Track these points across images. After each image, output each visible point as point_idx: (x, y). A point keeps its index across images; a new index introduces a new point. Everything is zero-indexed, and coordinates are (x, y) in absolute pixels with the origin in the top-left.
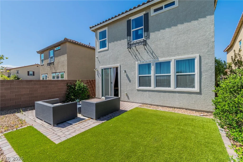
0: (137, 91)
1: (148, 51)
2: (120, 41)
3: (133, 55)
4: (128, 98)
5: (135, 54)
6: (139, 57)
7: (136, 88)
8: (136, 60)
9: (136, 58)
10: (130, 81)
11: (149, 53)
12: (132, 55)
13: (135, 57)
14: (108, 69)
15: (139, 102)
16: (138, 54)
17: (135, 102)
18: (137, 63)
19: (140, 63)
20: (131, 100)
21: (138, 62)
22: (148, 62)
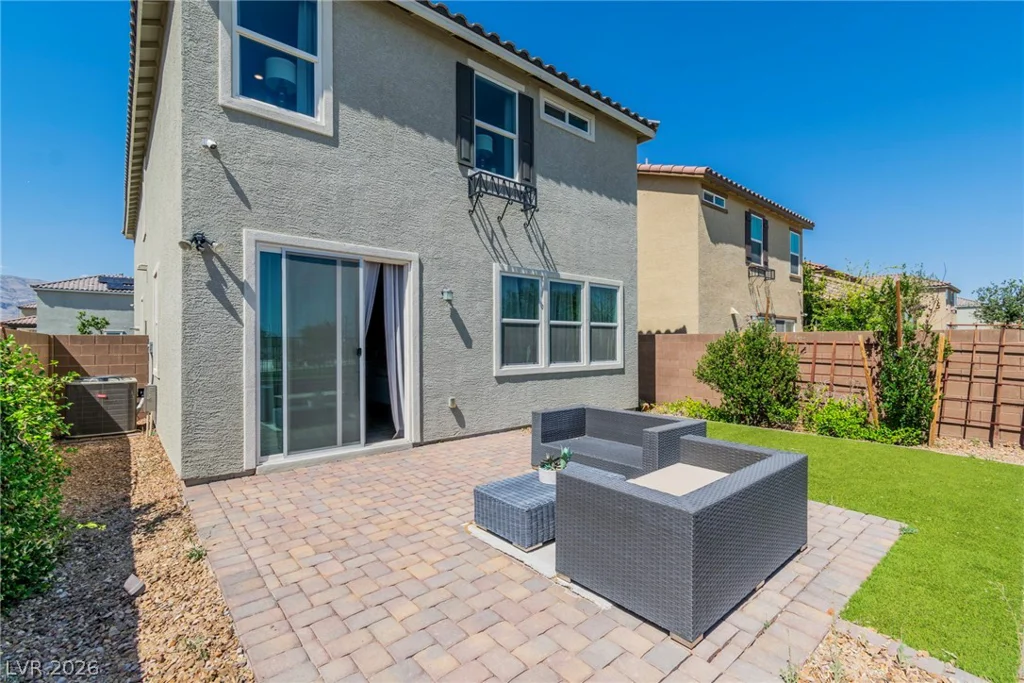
0: (495, 383)
1: (532, 236)
2: (419, 135)
3: (481, 229)
4: (461, 422)
5: (490, 230)
6: (505, 247)
7: (492, 372)
8: (494, 255)
9: (494, 248)
10: (468, 342)
11: (535, 242)
12: (478, 231)
13: (491, 242)
14: (329, 261)
15: (504, 428)
16: (499, 234)
17: (487, 430)
18: (496, 267)
19: (510, 271)
20: (472, 426)
21: (502, 267)
22: (533, 273)
